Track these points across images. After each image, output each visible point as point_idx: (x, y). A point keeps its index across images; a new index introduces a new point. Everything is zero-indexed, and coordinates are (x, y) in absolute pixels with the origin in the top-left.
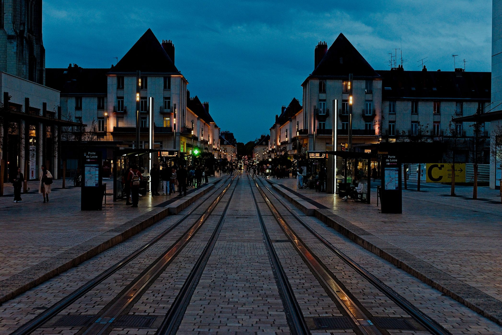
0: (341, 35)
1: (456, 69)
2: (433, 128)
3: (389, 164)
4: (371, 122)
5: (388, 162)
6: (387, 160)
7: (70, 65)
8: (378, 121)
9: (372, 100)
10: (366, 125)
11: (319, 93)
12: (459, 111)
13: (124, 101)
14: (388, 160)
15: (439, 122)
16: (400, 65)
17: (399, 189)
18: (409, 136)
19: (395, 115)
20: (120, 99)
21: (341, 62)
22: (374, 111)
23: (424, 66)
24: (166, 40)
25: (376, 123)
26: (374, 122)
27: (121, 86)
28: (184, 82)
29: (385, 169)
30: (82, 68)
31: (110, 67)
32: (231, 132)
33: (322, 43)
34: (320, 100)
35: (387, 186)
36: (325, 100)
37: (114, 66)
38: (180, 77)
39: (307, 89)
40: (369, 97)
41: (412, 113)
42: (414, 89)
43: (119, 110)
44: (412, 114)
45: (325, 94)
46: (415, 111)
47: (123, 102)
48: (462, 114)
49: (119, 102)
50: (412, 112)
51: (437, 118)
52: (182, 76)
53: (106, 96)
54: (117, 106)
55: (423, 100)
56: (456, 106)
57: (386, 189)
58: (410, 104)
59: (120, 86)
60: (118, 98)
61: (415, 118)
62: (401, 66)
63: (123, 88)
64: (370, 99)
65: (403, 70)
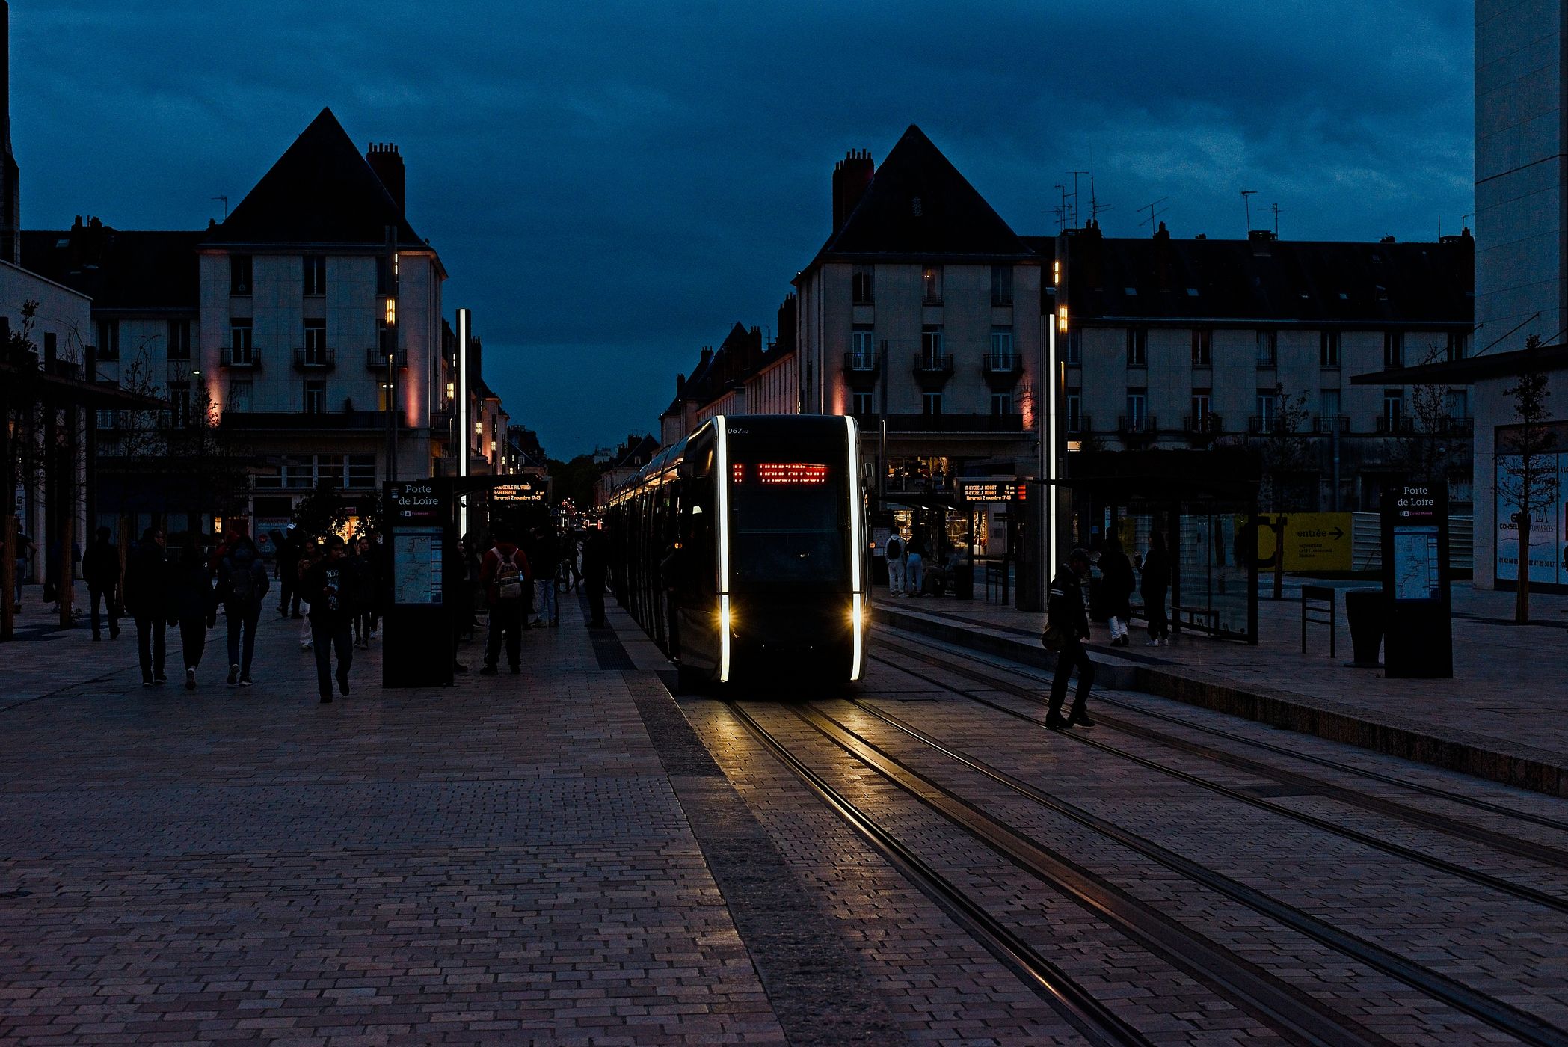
0: (913, 131)
1: (1252, 234)
2: (1190, 407)
3: (1406, 513)
4: (1009, 392)
5: (1404, 508)
6: (1402, 503)
7: (79, 220)
8: (1029, 389)
9: (1010, 327)
10: (995, 401)
11: (854, 305)
12: (1266, 356)
13: (254, 333)
14: (1405, 503)
15: (1207, 391)
16: (1089, 221)
17: (1442, 594)
18: (1121, 434)
19: (1078, 371)
20: (241, 325)
21: (917, 212)
22: (1019, 359)
23: (1162, 223)
24: (381, 145)
25: (1025, 395)
26: (1017, 392)
27: (242, 287)
28: (437, 272)
29: (1396, 530)
30: (115, 231)
31: (204, 227)
32: (529, 428)
33: (859, 154)
34: (857, 327)
35: (1401, 586)
36: (870, 327)
37: (219, 222)
38: (428, 256)
39: (815, 291)
40: (1001, 316)
41: (1128, 365)
42: (1131, 291)
43: (237, 359)
44: (1129, 367)
45: (871, 308)
46: (1138, 358)
47: (248, 334)
48: (1275, 366)
49: (236, 334)
50: (1130, 360)
51: (1202, 379)
52: (433, 256)
53: (196, 316)
54: (231, 346)
55: (1161, 326)
56: (1258, 341)
57: (1398, 597)
58: (1121, 338)
59: (241, 284)
60: (234, 321)
61: (1138, 378)
62: (1092, 222)
63: (249, 290)
64: (1005, 323)
65: (1101, 235)
